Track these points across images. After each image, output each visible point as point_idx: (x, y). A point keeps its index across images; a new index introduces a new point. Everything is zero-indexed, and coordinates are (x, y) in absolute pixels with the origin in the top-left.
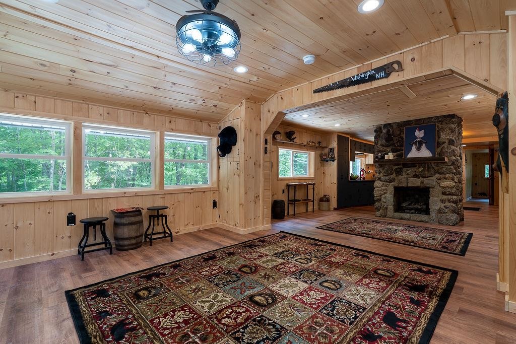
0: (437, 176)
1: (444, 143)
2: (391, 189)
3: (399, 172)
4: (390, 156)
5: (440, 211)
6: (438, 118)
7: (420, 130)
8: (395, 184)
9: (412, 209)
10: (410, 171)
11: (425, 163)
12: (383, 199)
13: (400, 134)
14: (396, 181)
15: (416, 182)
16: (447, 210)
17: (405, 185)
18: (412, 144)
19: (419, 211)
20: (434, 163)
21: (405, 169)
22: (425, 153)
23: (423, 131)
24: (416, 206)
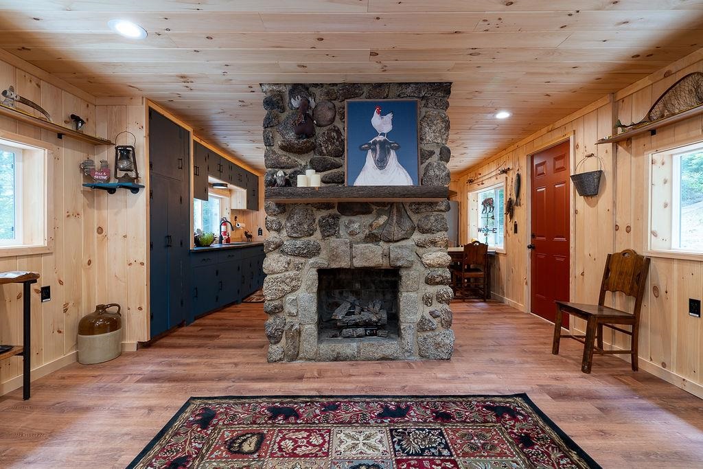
0: (417, 236)
1: (432, 153)
2: (309, 277)
3: (329, 228)
4: (310, 179)
5: (422, 326)
6: (419, 85)
7: (382, 114)
8: (322, 260)
9: (357, 325)
10: (359, 224)
11: (392, 204)
12: (289, 308)
13: (333, 120)
14: (324, 254)
15: (371, 255)
16: (435, 321)
17: (344, 264)
18: (366, 150)
19: (373, 329)
20: (411, 204)
21: (344, 220)
22: (396, 176)
23: (390, 116)
24: (366, 316)
